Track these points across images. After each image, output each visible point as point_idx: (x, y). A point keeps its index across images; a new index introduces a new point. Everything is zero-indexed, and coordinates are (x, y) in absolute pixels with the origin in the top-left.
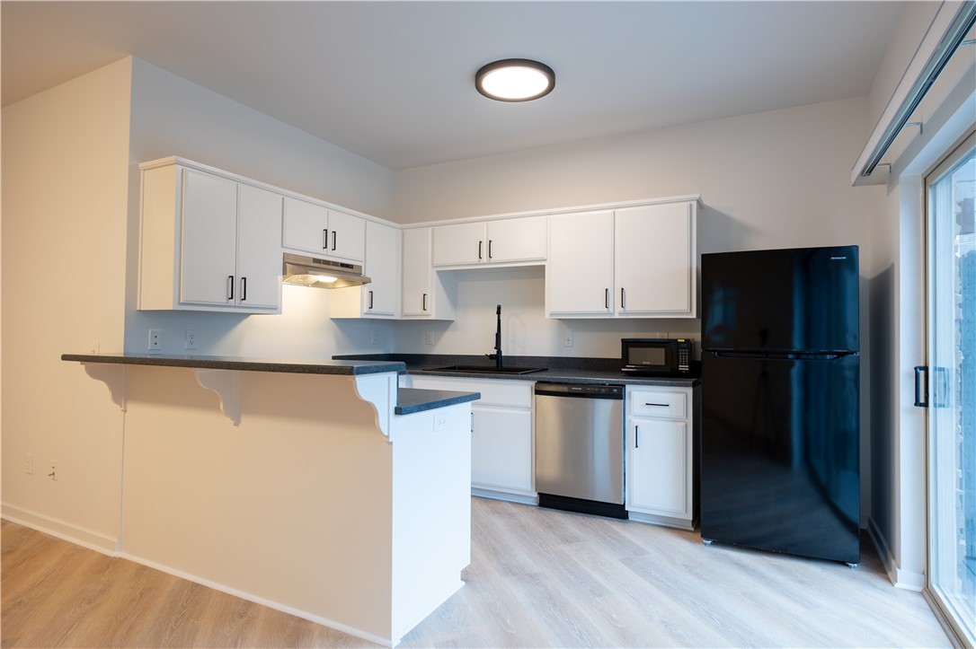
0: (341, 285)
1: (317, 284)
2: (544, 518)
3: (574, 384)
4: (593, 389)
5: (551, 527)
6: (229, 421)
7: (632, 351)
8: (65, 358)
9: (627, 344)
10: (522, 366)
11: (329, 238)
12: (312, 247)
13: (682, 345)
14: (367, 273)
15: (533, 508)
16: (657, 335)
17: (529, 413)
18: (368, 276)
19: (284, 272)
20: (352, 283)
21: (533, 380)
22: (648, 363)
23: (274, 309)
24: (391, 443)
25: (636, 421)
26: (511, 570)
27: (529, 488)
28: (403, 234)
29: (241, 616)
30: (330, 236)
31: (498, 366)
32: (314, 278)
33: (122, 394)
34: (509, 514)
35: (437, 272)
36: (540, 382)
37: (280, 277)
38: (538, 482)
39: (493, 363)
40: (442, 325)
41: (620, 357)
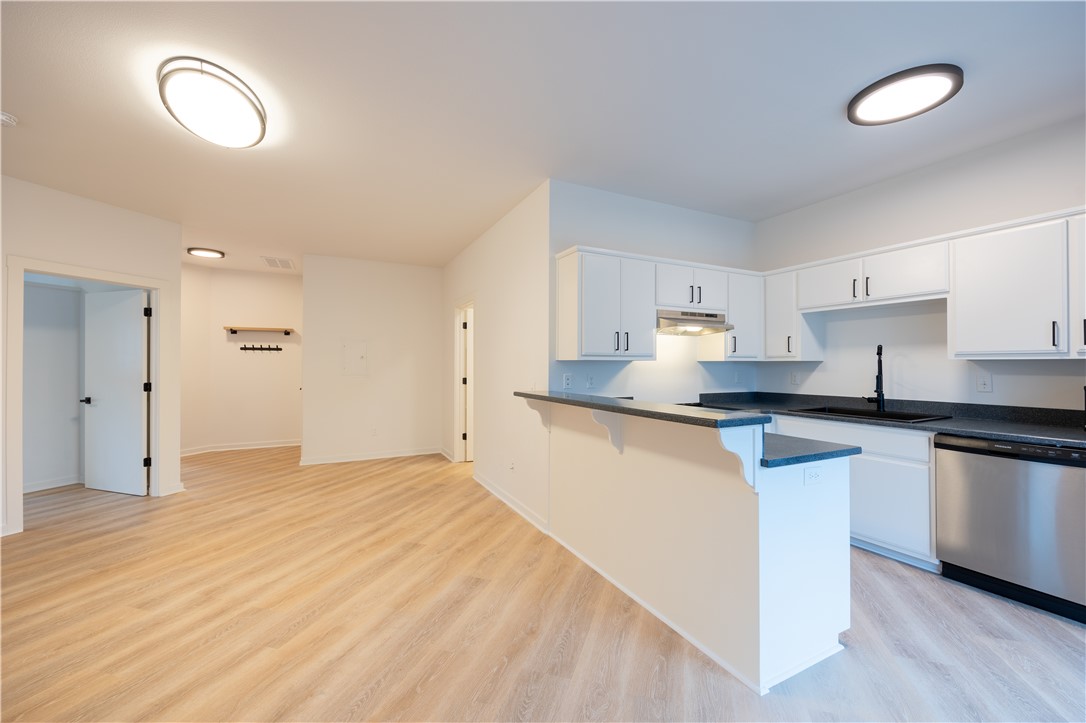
0: (707, 332)
1: (685, 333)
2: (951, 593)
3: (997, 441)
4: (1033, 450)
5: (962, 608)
6: (616, 450)
8: (516, 394)
10: (913, 411)
11: (696, 293)
12: (681, 303)
14: (730, 320)
15: (933, 577)
17: (926, 468)
18: (731, 322)
19: (658, 325)
20: (717, 330)
21: (932, 430)
23: (651, 356)
24: (757, 494)
26: (904, 649)
27: (927, 552)
28: (765, 281)
29: (626, 611)
30: (696, 291)
31: (879, 410)
32: (681, 328)
33: (547, 420)
34: (899, 577)
35: (803, 314)
36: (940, 434)
37: (655, 330)
38: (940, 550)
39: (873, 407)
40: (810, 366)
41: (1084, 409)
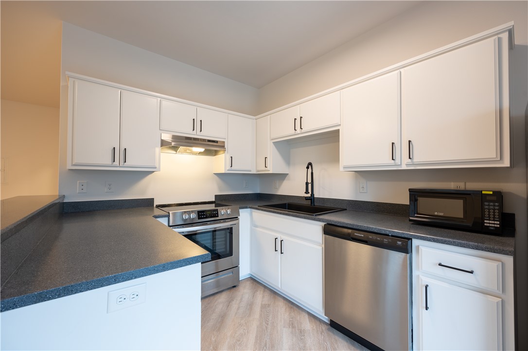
3: (356, 230)
4: (374, 237)
7: (421, 201)
9: (415, 194)
12: (187, 130)
13: (488, 198)
14: (228, 145)
16: (452, 186)
17: (321, 248)
21: (323, 221)
22: (441, 214)
25: (426, 280)
27: (321, 310)
28: (256, 122)
30: (197, 123)
31: (311, 205)
35: (273, 143)
36: (327, 224)
40: (282, 177)
